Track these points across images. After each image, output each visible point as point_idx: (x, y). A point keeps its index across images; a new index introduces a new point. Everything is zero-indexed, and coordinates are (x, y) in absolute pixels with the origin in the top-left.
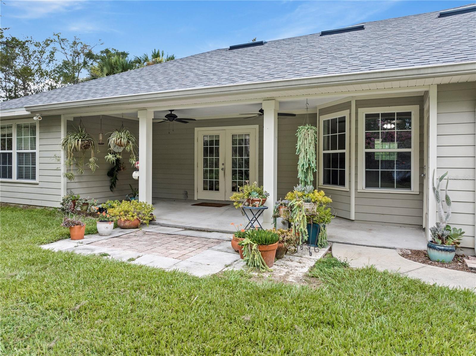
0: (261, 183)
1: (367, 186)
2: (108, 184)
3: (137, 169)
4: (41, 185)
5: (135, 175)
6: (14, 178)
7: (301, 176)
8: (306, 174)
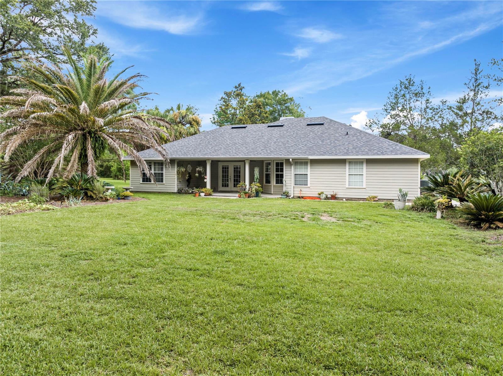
0: (245, 182)
1: (276, 183)
2: (187, 184)
3: (206, 179)
4: (165, 184)
5: (205, 180)
6: (152, 182)
7: (255, 180)
8: (257, 180)
